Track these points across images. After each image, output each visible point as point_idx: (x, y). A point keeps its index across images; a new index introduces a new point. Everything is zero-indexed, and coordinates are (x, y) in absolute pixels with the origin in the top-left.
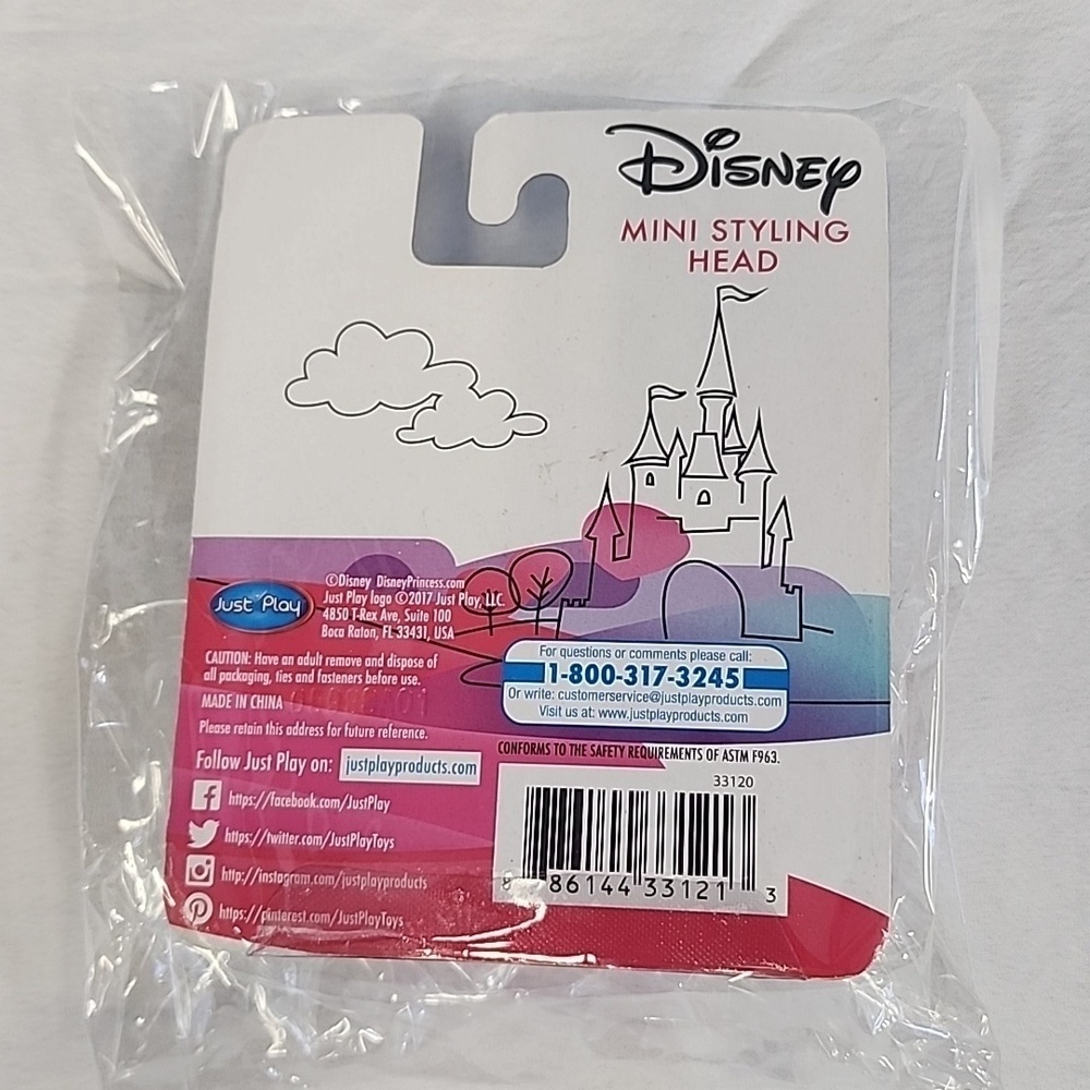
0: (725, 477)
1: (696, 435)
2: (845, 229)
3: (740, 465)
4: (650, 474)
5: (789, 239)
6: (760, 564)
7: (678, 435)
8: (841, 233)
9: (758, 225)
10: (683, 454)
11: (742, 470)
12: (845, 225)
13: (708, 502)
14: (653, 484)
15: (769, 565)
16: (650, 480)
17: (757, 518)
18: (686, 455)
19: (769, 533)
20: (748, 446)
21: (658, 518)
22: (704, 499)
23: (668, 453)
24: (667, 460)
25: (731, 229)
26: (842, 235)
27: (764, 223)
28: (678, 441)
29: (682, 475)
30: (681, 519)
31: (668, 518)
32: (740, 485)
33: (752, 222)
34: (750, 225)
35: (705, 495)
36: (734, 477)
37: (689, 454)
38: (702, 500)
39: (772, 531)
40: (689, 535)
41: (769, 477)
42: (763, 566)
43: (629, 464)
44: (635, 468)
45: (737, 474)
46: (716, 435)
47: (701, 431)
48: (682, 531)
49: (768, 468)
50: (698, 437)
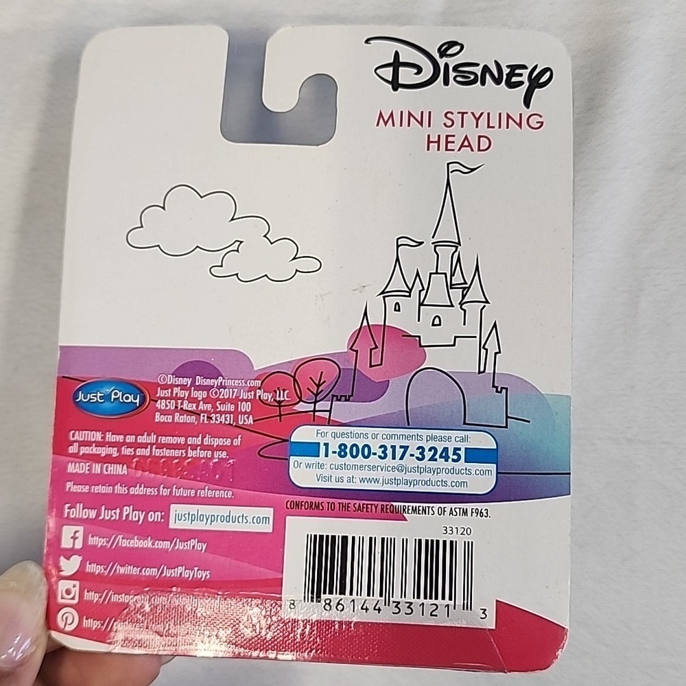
0: (452, 306)
1: (431, 274)
2: (541, 120)
3: (464, 297)
4: (397, 303)
5: (500, 127)
6: (477, 371)
7: (418, 274)
8: (538, 122)
9: (477, 116)
10: (421, 288)
11: (464, 301)
12: (541, 117)
13: (440, 325)
14: (399, 310)
15: (484, 371)
16: (397, 308)
17: (475, 337)
18: (423, 289)
19: (484, 348)
20: (469, 283)
21: (403, 336)
22: (436, 322)
23: (410, 287)
24: (410, 293)
25: (457, 118)
26: (539, 125)
27: (482, 114)
28: (418, 278)
29: (421, 304)
30: (419, 337)
31: (411, 336)
32: (463, 312)
33: (473, 113)
34: (471, 115)
35: (437, 319)
36: (459, 306)
37: (426, 288)
38: (435, 323)
39: (486, 347)
40: (425, 348)
41: (484, 306)
42: (480, 372)
43: (382, 296)
44: (386, 299)
45: (461, 304)
46: (445, 274)
47: (435, 271)
48: (421, 346)
49: (484, 300)
50: (432, 275)
